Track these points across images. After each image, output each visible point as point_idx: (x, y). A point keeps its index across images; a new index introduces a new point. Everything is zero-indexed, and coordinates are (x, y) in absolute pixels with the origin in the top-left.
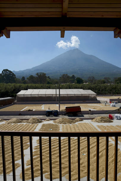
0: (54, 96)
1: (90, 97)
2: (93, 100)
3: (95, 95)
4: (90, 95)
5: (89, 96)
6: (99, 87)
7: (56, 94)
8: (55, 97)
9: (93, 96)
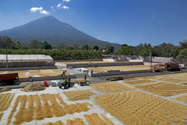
0: (4, 62)
1: (47, 62)
2: (50, 66)
3: (52, 61)
4: (47, 61)
5: (45, 62)
6: (64, 53)
7: (7, 60)
8: (6, 63)
9: (50, 61)
